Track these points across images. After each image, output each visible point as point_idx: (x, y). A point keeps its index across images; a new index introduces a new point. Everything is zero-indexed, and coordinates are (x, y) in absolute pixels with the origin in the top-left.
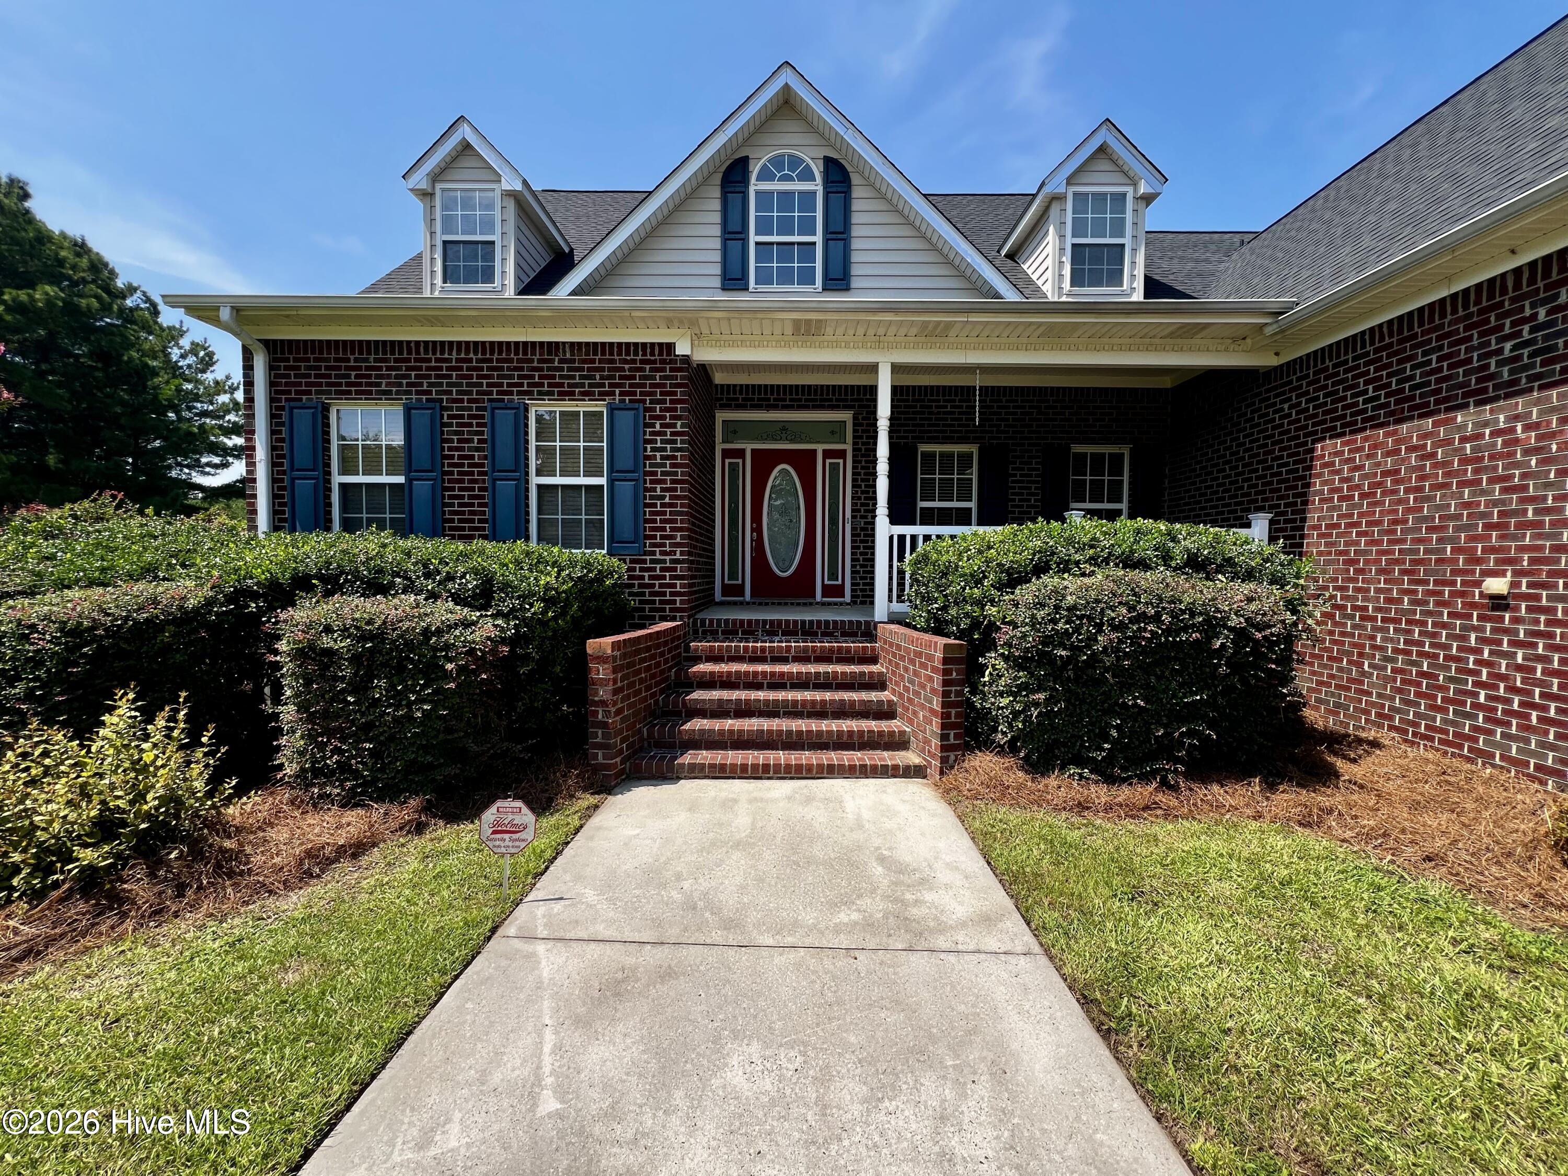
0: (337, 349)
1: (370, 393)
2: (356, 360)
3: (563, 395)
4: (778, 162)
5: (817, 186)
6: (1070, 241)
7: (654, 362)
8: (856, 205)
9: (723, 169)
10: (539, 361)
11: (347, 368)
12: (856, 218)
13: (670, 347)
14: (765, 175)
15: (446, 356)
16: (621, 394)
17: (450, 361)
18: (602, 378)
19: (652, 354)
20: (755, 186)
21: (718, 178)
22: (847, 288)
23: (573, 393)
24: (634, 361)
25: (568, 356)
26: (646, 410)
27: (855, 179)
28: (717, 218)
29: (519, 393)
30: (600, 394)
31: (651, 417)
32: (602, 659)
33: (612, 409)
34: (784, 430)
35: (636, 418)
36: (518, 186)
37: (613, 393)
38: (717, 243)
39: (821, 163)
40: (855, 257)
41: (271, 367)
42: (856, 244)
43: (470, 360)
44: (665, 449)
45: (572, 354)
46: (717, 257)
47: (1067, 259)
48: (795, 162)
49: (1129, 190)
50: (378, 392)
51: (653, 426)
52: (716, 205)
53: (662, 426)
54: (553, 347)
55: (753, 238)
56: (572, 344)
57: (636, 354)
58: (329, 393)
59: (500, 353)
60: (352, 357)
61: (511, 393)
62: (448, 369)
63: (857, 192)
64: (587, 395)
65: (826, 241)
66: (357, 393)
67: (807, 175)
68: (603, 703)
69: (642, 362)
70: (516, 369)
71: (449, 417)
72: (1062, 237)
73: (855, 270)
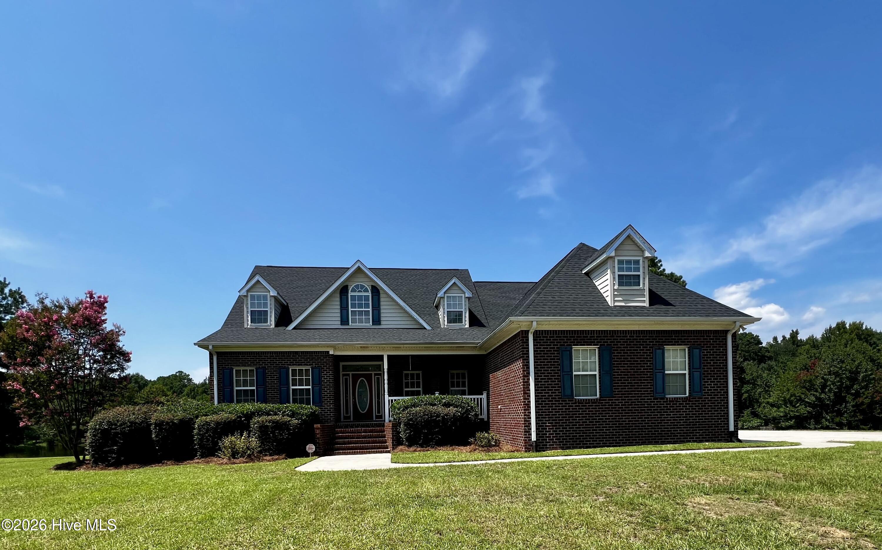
0: (236, 354)
1: (246, 365)
2: (242, 357)
3: (299, 365)
4: (357, 286)
5: (369, 294)
6: (446, 310)
7: (324, 356)
8: (382, 299)
9: (340, 288)
10: (292, 356)
11: (240, 359)
12: (382, 303)
13: (328, 352)
14: (353, 290)
16: (315, 364)
17: (268, 356)
18: (310, 360)
19: (323, 354)
20: (350, 294)
21: (339, 291)
22: (380, 324)
23: (302, 364)
24: (318, 356)
25: (300, 355)
26: (322, 368)
27: (381, 292)
28: (338, 303)
29: (287, 365)
30: (309, 364)
31: (323, 370)
32: (318, 429)
33: (312, 368)
34: (361, 368)
35: (319, 370)
36: (276, 295)
37: (313, 364)
38: (339, 311)
39: (370, 287)
40: (382, 315)
41: (217, 359)
42: (382, 311)
43: (274, 356)
44: (327, 379)
45: (302, 354)
46: (339, 315)
47: (446, 316)
48: (362, 287)
49: (463, 295)
50: (248, 365)
51: (324, 372)
52: (338, 299)
53: (326, 372)
54: (296, 352)
55: (350, 309)
56: (301, 352)
57: (319, 354)
58: (234, 365)
59: (282, 354)
60: (240, 356)
61: (285, 365)
62: (267, 358)
63: (382, 295)
64: (306, 365)
65: (373, 310)
66: (242, 365)
67: (366, 291)
68: (318, 438)
69: (320, 356)
70: (286, 358)
71: (268, 371)
72: (444, 309)
73: (382, 319)
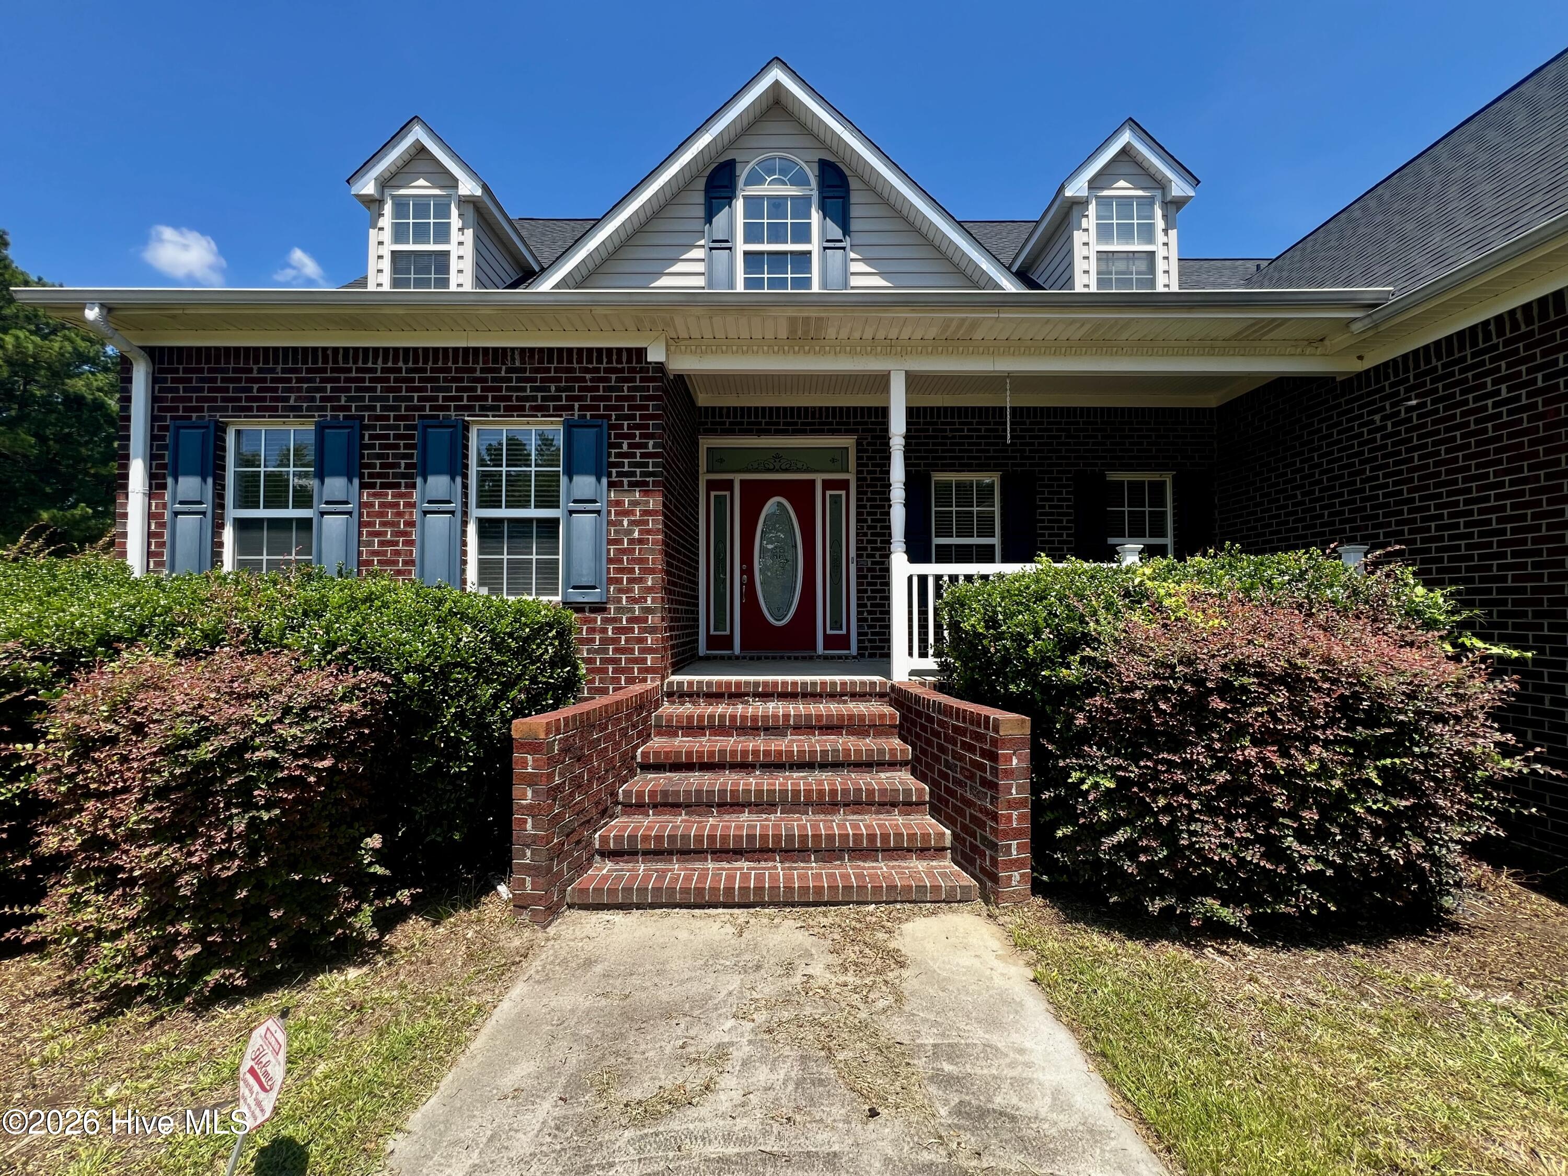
0: (237, 358)
1: (275, 409)
2: (260, 371)
3: (511, 411)
4: (768, 162)
5: (812, 191)
6: (1094, 248)
7: (622, 370)
8: (855, 211)
9: (707, 172)
10: (483, 370)
11: (248, 380)
12: (855, 225)
13: (641, 353)
14: (754, 179)
15: (370, 365)
16: (581, 408)
17: (374, 370)
18: (558, 389)
19: (619, 361)
20: (743, 190)
21: (701, 183)
23: (522, 408)
24: (597, 370)
25: (518, 364)
26: (611, 427)
27: (854, 184)
28: (700, 225)
29: (457, 408)
30: (556, 408)
31: (617, 436)
32: (534, 747)
33: (569, 427)
34: (778, 460)
35: (599, 437)
36: (479, 192)
37: (571, 408)
38: (700, 253)
39: (815, 166)
40: (855, 267)
41: (155, 380)
42: (856, 252)
43: (399, 370)
44: (633, 474)
45: (523, 361)
46: (701, 267)
47: (1092, 268)
48: (786, 165)
49: (1157, 194)
50: (285, 409)
51: (620, 446)
52: (699, 211)
53: (630, 446)
54: (500, 354)
55: (741, 247)
56: (523, 350)
57: (600, 361)
58: (225, 409)
59: (436, 361)
60: (255, 367)
61: (447, 408)
62: (372, 380)
63: (855, 198)
64: (540, 409)
65: (823, 249)
66: (259, 409)
67: (800, 179)
69: (607, 370)
70: (454, 380)
71: (372, 437)
72: (1085, 245)
73: (856, 281)
